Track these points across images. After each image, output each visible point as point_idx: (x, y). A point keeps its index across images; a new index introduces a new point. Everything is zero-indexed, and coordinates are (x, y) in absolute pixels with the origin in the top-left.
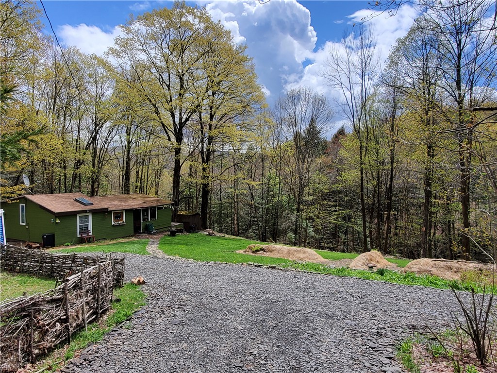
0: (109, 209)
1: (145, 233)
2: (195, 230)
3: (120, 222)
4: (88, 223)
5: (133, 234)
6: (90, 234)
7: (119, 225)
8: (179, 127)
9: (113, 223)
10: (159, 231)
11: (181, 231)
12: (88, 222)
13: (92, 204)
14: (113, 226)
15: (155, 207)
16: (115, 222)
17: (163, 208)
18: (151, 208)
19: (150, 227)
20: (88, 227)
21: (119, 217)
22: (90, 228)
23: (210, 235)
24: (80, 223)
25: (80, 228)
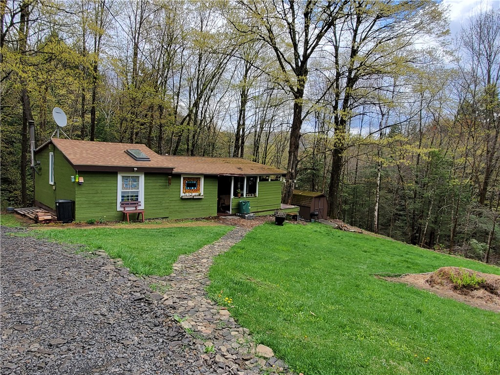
0: (175, 171)
1: (235, 215)
2: (318, 219)
3: (193, 194)
4: (138, 189)
5: (216, 215)
6: (139, 208)
7: (193, 199)
8: (302, 60)
9: (182, 194)
10: (260, 214)
11: (294, 218)
12: (137, 187)
13: (148, 160)
14: (182, 199)
15: (255, 177)
16: (184, 193)
17: (268, 180)
18: (249, 177)
19: (244, 208)
20: (137, 196)
21: (194, 185)
22: (141, 198)
23: (339, 228)
24: (123, 188)
25: (122, 197)
